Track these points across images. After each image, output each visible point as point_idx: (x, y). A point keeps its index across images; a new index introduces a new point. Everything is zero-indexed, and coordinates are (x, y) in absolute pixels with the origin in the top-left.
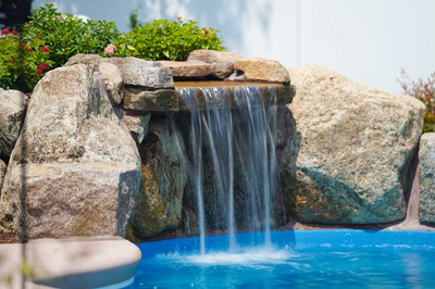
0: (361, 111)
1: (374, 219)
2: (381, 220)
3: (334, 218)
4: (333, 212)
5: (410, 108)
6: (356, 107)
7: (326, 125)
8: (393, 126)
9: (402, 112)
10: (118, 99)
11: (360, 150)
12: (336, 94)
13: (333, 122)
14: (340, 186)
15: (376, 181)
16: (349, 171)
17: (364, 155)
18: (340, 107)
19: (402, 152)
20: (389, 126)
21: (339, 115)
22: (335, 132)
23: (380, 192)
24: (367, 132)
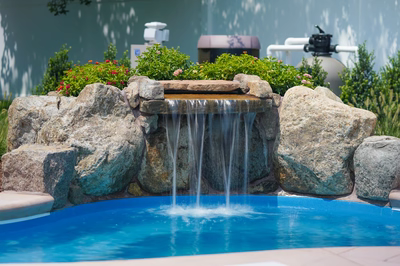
0: (319, 119)
1: (329, 192)
2: (335, 193)
3: (305, 189)
4: (303, 185)
5: (357, 118)
6: (316, 116)
7: (296, 127)
8: (340, 130)
9: (348, 121)
10: (134, 105)
11: (317, 145)
12: (305, 106)
13: (301, 125)
14: (304, 168)
15: (327, 167)
16: (310, 159)
17: (320, 148)
18: (306, 115)
19: (345, 148)
20: (337, 130)
21: (305, 121)
22: (301, 132)
23: (329, 174)
24: (323, 133)
